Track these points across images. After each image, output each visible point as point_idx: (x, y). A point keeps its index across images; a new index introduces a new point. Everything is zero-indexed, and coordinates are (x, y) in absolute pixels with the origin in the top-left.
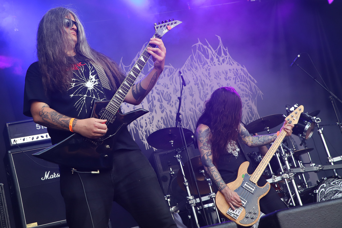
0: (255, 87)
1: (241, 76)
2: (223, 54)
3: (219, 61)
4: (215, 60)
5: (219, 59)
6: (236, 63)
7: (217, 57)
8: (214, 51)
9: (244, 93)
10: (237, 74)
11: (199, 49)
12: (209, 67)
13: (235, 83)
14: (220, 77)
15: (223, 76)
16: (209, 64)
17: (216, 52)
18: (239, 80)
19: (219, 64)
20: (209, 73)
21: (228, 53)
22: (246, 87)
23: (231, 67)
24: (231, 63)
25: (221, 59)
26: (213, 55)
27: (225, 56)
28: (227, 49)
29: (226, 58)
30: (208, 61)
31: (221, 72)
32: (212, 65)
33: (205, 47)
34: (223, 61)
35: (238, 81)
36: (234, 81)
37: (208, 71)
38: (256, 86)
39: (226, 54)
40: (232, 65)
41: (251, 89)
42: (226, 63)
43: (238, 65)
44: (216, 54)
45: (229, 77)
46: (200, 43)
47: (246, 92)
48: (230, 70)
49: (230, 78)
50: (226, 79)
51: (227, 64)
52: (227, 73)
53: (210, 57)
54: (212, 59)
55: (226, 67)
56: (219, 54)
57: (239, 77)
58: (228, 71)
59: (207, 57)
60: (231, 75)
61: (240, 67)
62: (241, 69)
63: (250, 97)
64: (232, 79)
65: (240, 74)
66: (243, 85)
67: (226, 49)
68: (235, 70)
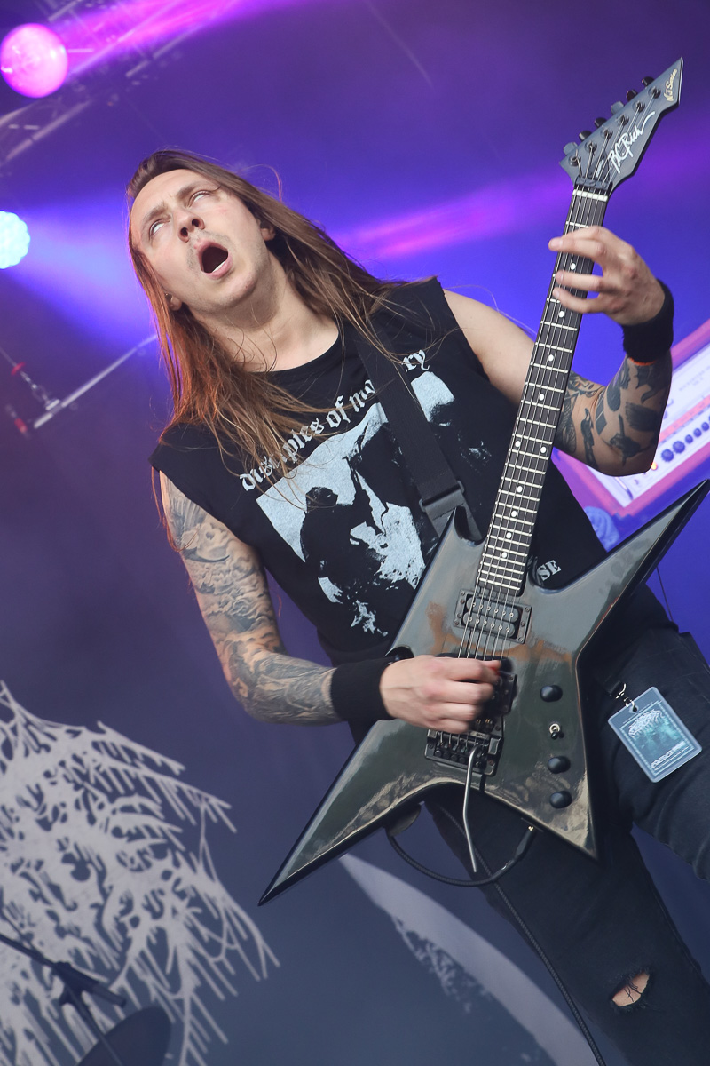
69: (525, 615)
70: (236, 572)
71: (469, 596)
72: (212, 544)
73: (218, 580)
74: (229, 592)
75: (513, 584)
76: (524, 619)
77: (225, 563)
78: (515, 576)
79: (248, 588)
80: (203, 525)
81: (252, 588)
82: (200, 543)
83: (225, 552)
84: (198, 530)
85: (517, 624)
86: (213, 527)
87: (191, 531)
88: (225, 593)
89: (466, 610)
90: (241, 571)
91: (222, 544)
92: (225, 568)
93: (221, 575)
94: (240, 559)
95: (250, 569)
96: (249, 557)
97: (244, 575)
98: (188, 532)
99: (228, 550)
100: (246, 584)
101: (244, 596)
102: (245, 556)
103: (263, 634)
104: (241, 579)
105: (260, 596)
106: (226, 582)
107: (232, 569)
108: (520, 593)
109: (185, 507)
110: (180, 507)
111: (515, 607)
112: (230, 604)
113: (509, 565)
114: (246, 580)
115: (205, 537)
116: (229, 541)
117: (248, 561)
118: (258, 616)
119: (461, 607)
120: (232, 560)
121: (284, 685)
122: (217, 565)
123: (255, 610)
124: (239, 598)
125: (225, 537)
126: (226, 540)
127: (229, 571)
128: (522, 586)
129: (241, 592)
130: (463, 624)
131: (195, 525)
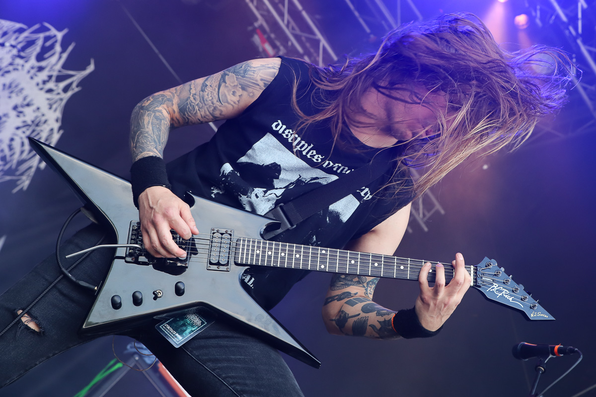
0: (30, 168)
1: (38, 134)
2: (62, 85)
3: (44, 82)
4: (43, 75)
5: (48, 81)
6: (58, 114)
7: (50, 77)
8: (59, 66)
9: (7, 152)
10: (37, 125)
11: (47, 39)
12: (20, 68)
13: (18, 128)
14: (13, 95)
15: (17, 100)
16: (28, 66)
17: (60, 71)
18: (28, 133)
19: (38, 84)
20: (8, 72)
21: (70, 94)
22: (22, 152)
23: (44, 108)
24: (54, 106)
25: (51, 85)
26: (51, 68)
27: (60, 91)
28: (77, 90)
29: (58, 94)
30: (33, 61)
31: (25, 93)
32: (29, 72)
33: (58, 48)
34: (50, 91)
35: (24, 132)
36: (20, 124)
37: (11, 68)
38: (33, 170)
39: (66, 90)
40: (50, 108)
41: (21, 162)
42: (49, 95)
43: (57, 121)
44: (55, 74)
45: (21, 112)
46: (60, 35)
47: (11, 156)
48: (38, 109)
49: (21, 115)
50: (15, 108)
51: (48, 99)
52: (28, 105)
53: (43, 64)
54: (41, 69)
55: (40, 99)
56: (60, 79)
57: (34, 131)
58: (34, 107)
59: (40, 57)
60: (29, 115)
61: (56, 126)
62: (52, 130)
63: (5, 165)
64: (22, 119)
65: (41, 131)
66: (23, 144)
67: (77, 86)
68: (43, 119)
69: (224, 268)
70: (213, 108)
71: (231, 235)
72: (229, 95)
73: (208, 95)
74: (200, 102)
75: (242, 259)
76: (221, 268)
77: (217, 101)
78: (247, 259)
79: (203, 113)
80: (240, 89)
81: (203, 116)
82: (229, 86)
83: (224, 103)
84: (237, 85)
85: (218, 264)
86: (239, 96)
87: (236, 81)
88: (200, 99)
89: (222, 234)
90: (213, 110)
91: (229, 101)
92: (215, 101)
93: (211, 98)
94: (221, 111)
95: (215, 115)
96: (223, 115)
97: (211, 112)
98: (235, 79)
99: (226, 104)
100: (205, 113)
101: (198, 111)
102: (223, 113)
103: (178, 118)
104: (208, 111)
105: (199, 120)
106: (206, 100)
107: (214, 105)
108: (236, 264)
109: (250, 78)
110: (251, 75)
111: (228, 261)
112: (194, 101)
113: (252, 255)
114: (208, 113)
115: (233, 90)
116: (232, 105)
117: (220, 114)
118: (188, 118)
119: (223, 231)
120: (220, 106)
121: (148, 128)
122: (217, 96)
123: (190, 116)
124: (197, 108)
125: (235, 103)
126: (232, 103)
127: (213, 104)
128: (242, 265)
129: (201, 110)
130: (214, 233)
131: (240, 85)
